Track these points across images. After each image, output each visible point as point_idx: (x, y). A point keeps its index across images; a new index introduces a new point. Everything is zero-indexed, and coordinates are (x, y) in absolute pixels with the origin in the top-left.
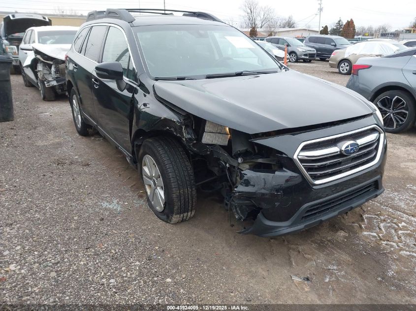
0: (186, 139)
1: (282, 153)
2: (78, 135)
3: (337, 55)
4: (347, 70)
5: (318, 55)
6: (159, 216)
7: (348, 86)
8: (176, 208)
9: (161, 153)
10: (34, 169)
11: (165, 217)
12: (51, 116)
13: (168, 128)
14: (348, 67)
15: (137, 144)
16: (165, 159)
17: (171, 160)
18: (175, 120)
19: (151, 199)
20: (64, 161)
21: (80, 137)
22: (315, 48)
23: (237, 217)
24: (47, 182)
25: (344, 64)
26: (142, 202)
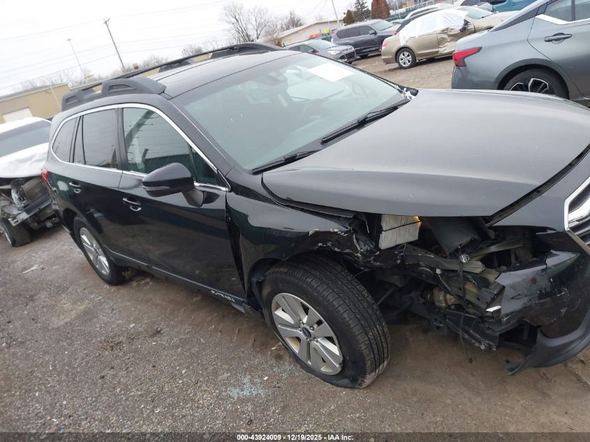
0: (361, 253)
1: (544, 229)
2: (107, 286)
3: (390, 45)
4: (409, 61)
5: (358, 52)
6: (335, 381)
7: (456, 85)
8: (369, 363)
9: (315, 286)
10: (78, 372)
11: (346, 381)
12: (43, 269)
13: (320, 244)
14: (410, 57)
15: (257, 282)
16: (326, 293)
17: (335, 292)
18: (336, 230)
19: (303, 357)
20: (116, 340)
21: (113, 289)
22: (350, 44)
23: (482, 347)
24: (115, 388)
25: (404, 55)
26: (287, 366)
